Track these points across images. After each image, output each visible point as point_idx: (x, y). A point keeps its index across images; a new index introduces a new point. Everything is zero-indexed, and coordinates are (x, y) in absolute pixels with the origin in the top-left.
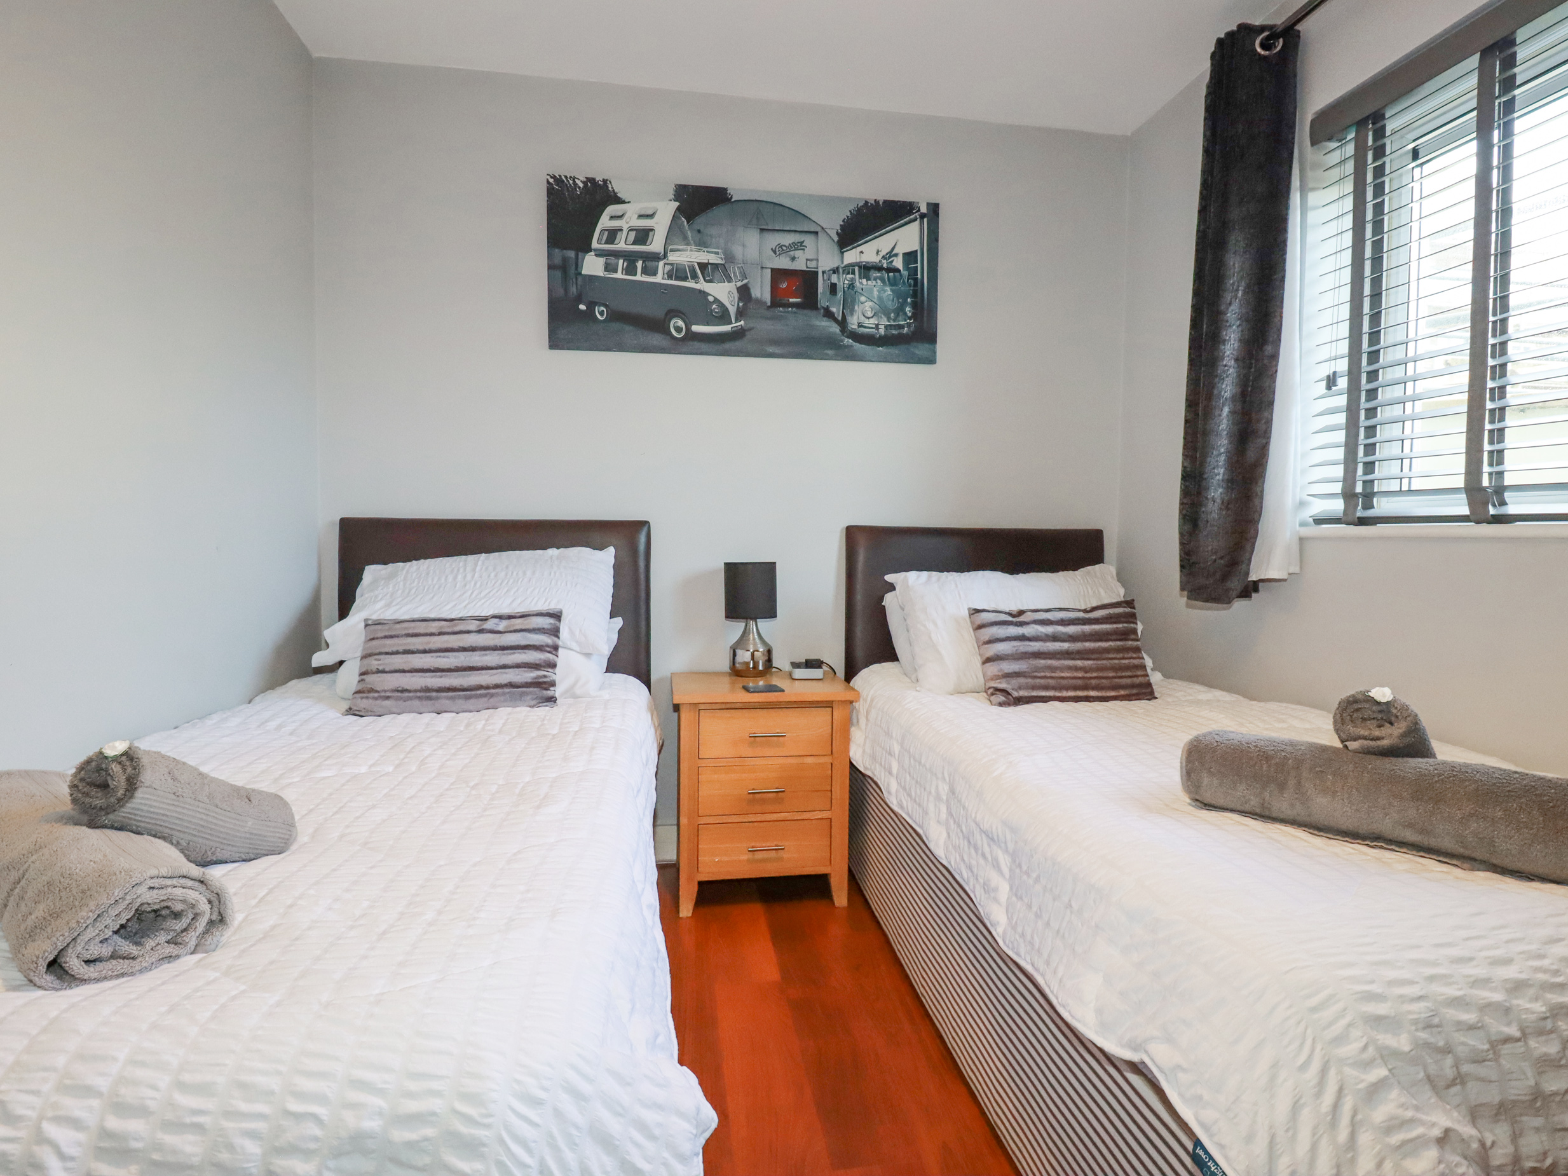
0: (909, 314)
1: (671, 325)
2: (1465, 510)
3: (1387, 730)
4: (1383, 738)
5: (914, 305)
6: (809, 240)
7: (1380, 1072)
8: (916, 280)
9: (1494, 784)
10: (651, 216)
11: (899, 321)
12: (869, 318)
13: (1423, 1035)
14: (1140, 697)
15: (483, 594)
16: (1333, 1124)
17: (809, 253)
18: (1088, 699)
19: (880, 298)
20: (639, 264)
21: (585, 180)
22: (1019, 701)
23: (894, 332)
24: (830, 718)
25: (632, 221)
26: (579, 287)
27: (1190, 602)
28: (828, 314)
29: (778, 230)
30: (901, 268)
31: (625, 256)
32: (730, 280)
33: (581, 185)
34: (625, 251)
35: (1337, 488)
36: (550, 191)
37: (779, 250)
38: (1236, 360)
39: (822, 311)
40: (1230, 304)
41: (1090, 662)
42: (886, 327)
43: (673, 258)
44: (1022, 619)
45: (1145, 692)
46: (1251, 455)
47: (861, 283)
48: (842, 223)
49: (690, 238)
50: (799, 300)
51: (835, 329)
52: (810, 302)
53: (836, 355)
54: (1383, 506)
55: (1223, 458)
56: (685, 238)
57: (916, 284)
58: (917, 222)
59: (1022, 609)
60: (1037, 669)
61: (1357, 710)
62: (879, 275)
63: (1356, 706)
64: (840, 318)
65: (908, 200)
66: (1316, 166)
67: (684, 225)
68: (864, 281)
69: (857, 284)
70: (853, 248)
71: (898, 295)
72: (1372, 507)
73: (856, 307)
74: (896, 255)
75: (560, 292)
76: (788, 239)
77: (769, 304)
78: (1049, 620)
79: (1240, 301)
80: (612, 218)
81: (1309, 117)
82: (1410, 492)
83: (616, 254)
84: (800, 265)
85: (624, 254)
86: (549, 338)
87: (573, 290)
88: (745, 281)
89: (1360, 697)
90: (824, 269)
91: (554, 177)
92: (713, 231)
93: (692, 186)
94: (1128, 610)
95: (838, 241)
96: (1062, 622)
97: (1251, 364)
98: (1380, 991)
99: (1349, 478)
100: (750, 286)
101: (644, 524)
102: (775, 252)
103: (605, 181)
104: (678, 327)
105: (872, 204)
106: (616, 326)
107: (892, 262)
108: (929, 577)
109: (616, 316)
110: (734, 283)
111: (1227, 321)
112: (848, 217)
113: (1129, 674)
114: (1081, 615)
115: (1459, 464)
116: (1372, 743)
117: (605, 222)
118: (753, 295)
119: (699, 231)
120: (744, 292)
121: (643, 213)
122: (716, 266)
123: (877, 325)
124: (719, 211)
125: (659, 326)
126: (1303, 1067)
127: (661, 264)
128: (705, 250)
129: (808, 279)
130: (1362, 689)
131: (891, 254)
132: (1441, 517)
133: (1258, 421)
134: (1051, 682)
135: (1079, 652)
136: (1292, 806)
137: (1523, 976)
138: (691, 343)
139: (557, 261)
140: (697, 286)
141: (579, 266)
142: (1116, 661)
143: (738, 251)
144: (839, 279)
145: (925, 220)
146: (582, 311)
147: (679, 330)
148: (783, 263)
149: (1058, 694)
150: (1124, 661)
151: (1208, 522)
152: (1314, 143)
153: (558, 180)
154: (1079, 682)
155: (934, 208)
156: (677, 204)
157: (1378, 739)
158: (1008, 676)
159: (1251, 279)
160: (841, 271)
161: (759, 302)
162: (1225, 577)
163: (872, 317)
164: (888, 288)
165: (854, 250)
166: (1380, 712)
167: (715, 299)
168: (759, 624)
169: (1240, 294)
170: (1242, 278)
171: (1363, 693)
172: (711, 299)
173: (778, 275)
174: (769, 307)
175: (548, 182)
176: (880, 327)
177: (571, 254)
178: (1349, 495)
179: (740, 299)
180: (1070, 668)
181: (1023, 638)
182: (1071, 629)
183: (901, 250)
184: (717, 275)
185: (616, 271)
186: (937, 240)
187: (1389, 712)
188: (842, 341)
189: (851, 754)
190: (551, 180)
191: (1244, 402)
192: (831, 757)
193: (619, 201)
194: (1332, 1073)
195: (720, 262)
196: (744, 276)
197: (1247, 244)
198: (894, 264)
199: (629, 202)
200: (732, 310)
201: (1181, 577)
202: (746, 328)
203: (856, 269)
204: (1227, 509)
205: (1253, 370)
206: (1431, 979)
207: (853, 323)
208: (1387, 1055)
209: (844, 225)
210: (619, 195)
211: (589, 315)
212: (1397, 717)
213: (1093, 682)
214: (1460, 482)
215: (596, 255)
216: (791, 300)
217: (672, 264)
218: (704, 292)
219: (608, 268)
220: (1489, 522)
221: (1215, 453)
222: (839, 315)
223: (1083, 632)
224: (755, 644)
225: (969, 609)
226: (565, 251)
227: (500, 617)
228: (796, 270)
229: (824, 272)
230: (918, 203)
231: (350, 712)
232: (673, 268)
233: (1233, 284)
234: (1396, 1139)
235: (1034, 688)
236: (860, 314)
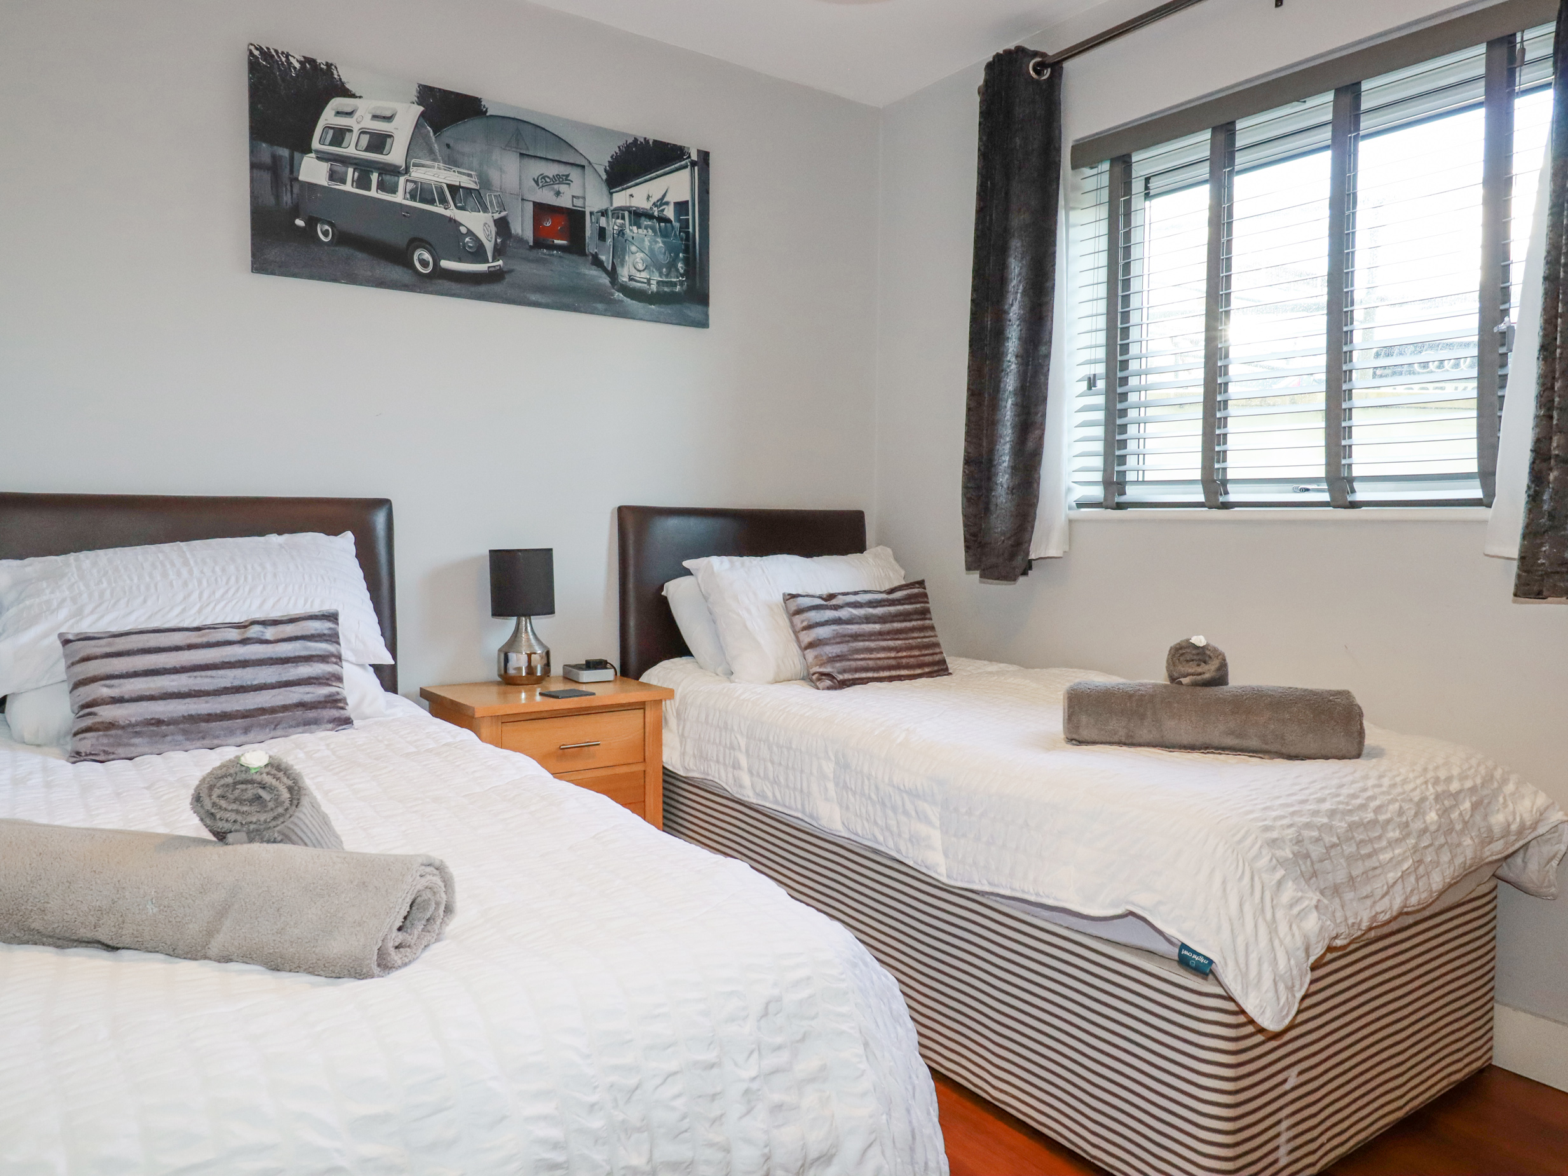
0: (682, 271)
1: (416, 258)
2: (1201, 498)
3: (1203, 668)
4: (1204, 673)
5: (687, 261)
6: (575, 174)
7: (1280, 873)
8: (687, 233)
9: (1281, 697)
10: (389, 119)
11: (671, 277)
12: (640, 271)
13: (1296, 848)
14: (940, 673)
15: (218, 595)
16: (1263, 910)
17: (575, 189)
18: (900, 678)
19: (651, 250)
20: (375, 177)
21: (303, 59)
22: (843, 684)
23: (666, 289)
24: (642, 720)
25: (362, 121)
26: (294, 196)
27: (982, 579)
28: (597, 262)
29: (541, 158)
30: (672, 218)
31: (356, 164)
32: (485, 210)
33: (297, 65)
34: (355, 158)
35: (1098, 476)
36: (253, 66)
37: (542, 181)
38: (1017, 356)
39: (591, 257)
40: (1012, 305)
41: (899, 642)
42: (658, 282)
43: (417, 174)
44: (834, 602)
45: (940, 669)
46: (1030, 445)
47: (631, 230)
48: (610, 159)
49: (438, 154)
50: (564, 242)
51: (605, 280)
52: (577, 246)
53: (606, 310)
54: (1132, 493)
55: (1008, 446)
56: (431, 152)
57: (687, 239)
58: (688, 170)
59: (832, 592)
60: (858, 651)
61: (1182, 654)
62: (650, 223)
63: (1181, 652)
64: (610, 268)
65: (679, 144)
66: (1075, 188)
67: (430, 137)
68: (635, 228)
69: (627, 231)
70: (623, 190)
71: (671, 249)
72: (1124, 493)
73: (627, 258)
74: (667, 203)
75: (270, 200)
76: (552, 170)
77: (531, 244)
78: (859, 602)
79: (1019, 302)
80: (338, 113)
81: (1070, 145)
82: (1144, 482)
83: (345, 161)
84: (565, 202)
85: (355, 161)
86: (253, 255)
87: (287, 199)
88: (503, 214)
89: (1184, 644)
90: (592, 210)
91: (259, 49)
92: (466, 148)
93: (440, 89)
94: (921, 590)
95: (606, 180)
96: (872, 604)
97: (1029, 361)
98: (1271, 824)
99: (1107, 469)
100: (510, 220)
101: (384, 503)
102: (537, 182)
103: (329, 65)
104: (424, 260)
105: (641, 143)
106: (344, 251)
107: (663, 210)
108: (731, 562)
109: (343, 239)
110: (490, 214)
111: (1010, 321)
112: (616, 153)
113: (931, 651)
114: (884, 596)
115: (1197, 460)
116: (1199, 678)
117: (328, 117)
118: (513, 232)
119: (448, 146)
120: (502, 225)
121: (378, 113)
122: (469, 190)
123: (649, 280)
124: (471, 126)
125: (400, 257)
126: (1241, 878)
127: (402, 180)
128: (457, 169)
129: (574, 219)
130: (1185, 638)
131: (662, 202)
132: (1159, 503)
133: (1037, 414)
134: (871, 663)
135: (889, 632)
136: (1150, 731)
137: (1334, 807)
138: (440, 281)
139: (266, 158)
140: (447, 213)
141: (295, 169)
142: (919, 640)
143: (494, 176)
144: (608, 222)
145: (696, 168)
146: (298, 227)
147: (424, 264)
148: (546, 197)
149: (876, 675)
150: (925, 640)
151: (997, 505)
152: (1075, 167)
153: (266, 54)
154: (893, 662)
155: (705, 156)
156: (421, 109)
157: (1200, 674)
158: (832, 660)
159: (1027, 283)
160: (610, 214)
161: (520, 240)
162: (1012, 556)
163: (643, 270)
164: (659, 240)
165: (624, 191)
166: (1198, 654)
167: (469, 230)
168: (532, 621)
169: (1019, 295)
170: (1020, 281)
171: (1188, 641)
172: (463, 230)
173: (541, 210)
174: (531, 248)
175: (251, 53)
176: (652, 282)
177: (284, 152)
178: (1107, 483)
179: (497, 234)
180: (884, 649)
181: (838, 621)
182: (879, 611)
183: (672, 198)
184: (471, 202)
185: (344, 182)
186: (708, 192)
187: (1205, 654)
188: (613, 295)
189: (665, 759)
190: (256, 53)
191: (1024, 395)
192: (643, 764)
193: (347, 94)
194: (1256, 879)
195: (473, 186)
196: (502, 207)
197: (1023, 252)
198: (665, 213)
199: (360, 97)
200: (489, 246)
201: (966, 557)
202: (505, 270)
203: (626, 214)
204: (1012, 494)
205: (1030, 367)
206: (1293, 814)
207: (624, 274)
208: (1282, 863)
209: (613, 162)
210: (347, 86)
211: (308, 235)
212: (1210, 657)
213: (904, 661)
214: (1197, 475)
215: (318, 158)
216: (556, 241)
217: (415, 182)
218: (455, 221)
219: (332, 176)
220: (1219, 508)
221: (1002, 441)
222: (608, 263)
223: (890, 613)
224: (530, 646)
225: (784, 594)
226: (275, 147)
227: (264, 623)
228: (562, 208)
229: (591, 213)
230: (689, 148)
231: (77, 756)
232: (417, 188)
233: (1014, 287)
234: (1296, 910)
235: (857, 670)
236: (631, 267)
